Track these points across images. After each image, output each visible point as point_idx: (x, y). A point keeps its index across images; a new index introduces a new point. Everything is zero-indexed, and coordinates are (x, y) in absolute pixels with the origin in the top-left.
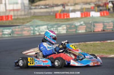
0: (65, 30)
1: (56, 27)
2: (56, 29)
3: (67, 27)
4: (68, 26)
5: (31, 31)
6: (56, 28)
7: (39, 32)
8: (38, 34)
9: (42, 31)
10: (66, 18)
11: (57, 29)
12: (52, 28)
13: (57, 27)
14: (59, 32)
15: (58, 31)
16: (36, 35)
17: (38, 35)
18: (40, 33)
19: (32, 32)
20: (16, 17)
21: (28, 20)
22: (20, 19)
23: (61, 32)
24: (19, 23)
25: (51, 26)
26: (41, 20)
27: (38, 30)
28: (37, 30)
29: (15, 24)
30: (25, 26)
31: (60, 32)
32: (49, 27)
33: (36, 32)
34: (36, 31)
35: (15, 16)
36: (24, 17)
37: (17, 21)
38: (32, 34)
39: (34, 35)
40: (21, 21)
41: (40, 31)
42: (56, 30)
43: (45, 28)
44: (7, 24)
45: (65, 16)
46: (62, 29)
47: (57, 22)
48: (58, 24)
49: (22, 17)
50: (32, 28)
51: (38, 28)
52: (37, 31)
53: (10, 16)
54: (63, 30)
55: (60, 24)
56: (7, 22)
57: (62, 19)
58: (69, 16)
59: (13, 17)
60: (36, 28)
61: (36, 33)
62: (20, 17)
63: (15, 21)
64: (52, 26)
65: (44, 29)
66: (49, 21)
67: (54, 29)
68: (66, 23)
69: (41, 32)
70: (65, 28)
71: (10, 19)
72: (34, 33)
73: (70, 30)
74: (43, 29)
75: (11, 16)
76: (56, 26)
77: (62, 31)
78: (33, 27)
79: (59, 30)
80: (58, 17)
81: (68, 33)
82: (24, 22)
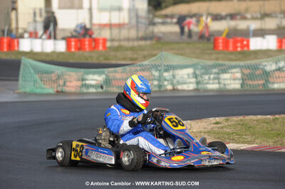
0: (238, 81)
1: (216, 73)
2: (215, 79)
3: (243, 74)
4: (247, 72)
5: (155, 79)
6: (216, 76)
7: (172, 84)
8: (170, 87)
9: (181, 80)
10: (239, 49)
11: (218, 79)
12: (206, 74)
13: (218, 74)
14: (222, 86)
15: (219, 83)
16: (167, 90)
17: (171, 90)
18: (175, 87)
19: (156, 83)
20: (116, 44)
21: (146, 53)
22: (127, 49)
23: (228, 84)
24: (124, 59)
25: (203, 71)
26: (177, 54)
27: (172, 77)
28: (168, 78)
29: (114, 62)
30: (139, 68)
31: (225, 85)
32: (198, 72)
33: (166, 83)
34: (165, 80)
35: (112, 40)
36: (136, 44)
37: (119, 54)
38: (157, 89)
39: (160, 91)
40: (129, 54)
41: (175, 81)
42: (216, 81)
43: (188, 75)
44: (94, 61)
45: (239, 45)
46: (230, 79)
47: (217, 59)
48: (222, 65)
49: (130, 44)
50: (156, 74)
51: (171, 73)
52: (168, 81)
53: (101, 41)
54: (232, 82)
55: (225, 65)
56: (94, 54)
57: (231, 53)
58: (248, 45)
59: (108, 44)
60: (166, 74)
61: (165, 86)
62: (126, 44)
63: (113, 53)
64: (207, 70)
65: (186, 76)
66: (198, 58)
67: (212, 76)
68: (242, 63)
69: (179, 83)
70: (239, 75)
71: (101, 48)
72: (160, 86)
73: (250, 82)
74: (182, 77)
75: (105, 40)
76: (215, 70)
77: (230, 84)
78: (160, 71)
79: (222, 81)
80: (221, 48)
81: (246, 88)
82: (135, 56)
